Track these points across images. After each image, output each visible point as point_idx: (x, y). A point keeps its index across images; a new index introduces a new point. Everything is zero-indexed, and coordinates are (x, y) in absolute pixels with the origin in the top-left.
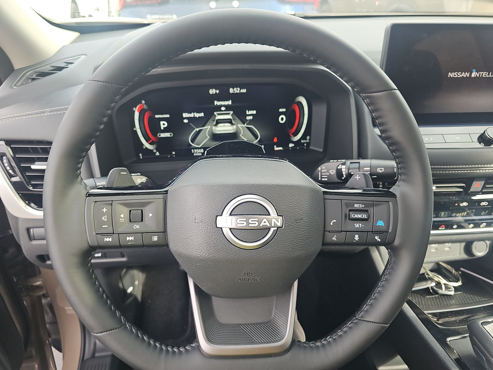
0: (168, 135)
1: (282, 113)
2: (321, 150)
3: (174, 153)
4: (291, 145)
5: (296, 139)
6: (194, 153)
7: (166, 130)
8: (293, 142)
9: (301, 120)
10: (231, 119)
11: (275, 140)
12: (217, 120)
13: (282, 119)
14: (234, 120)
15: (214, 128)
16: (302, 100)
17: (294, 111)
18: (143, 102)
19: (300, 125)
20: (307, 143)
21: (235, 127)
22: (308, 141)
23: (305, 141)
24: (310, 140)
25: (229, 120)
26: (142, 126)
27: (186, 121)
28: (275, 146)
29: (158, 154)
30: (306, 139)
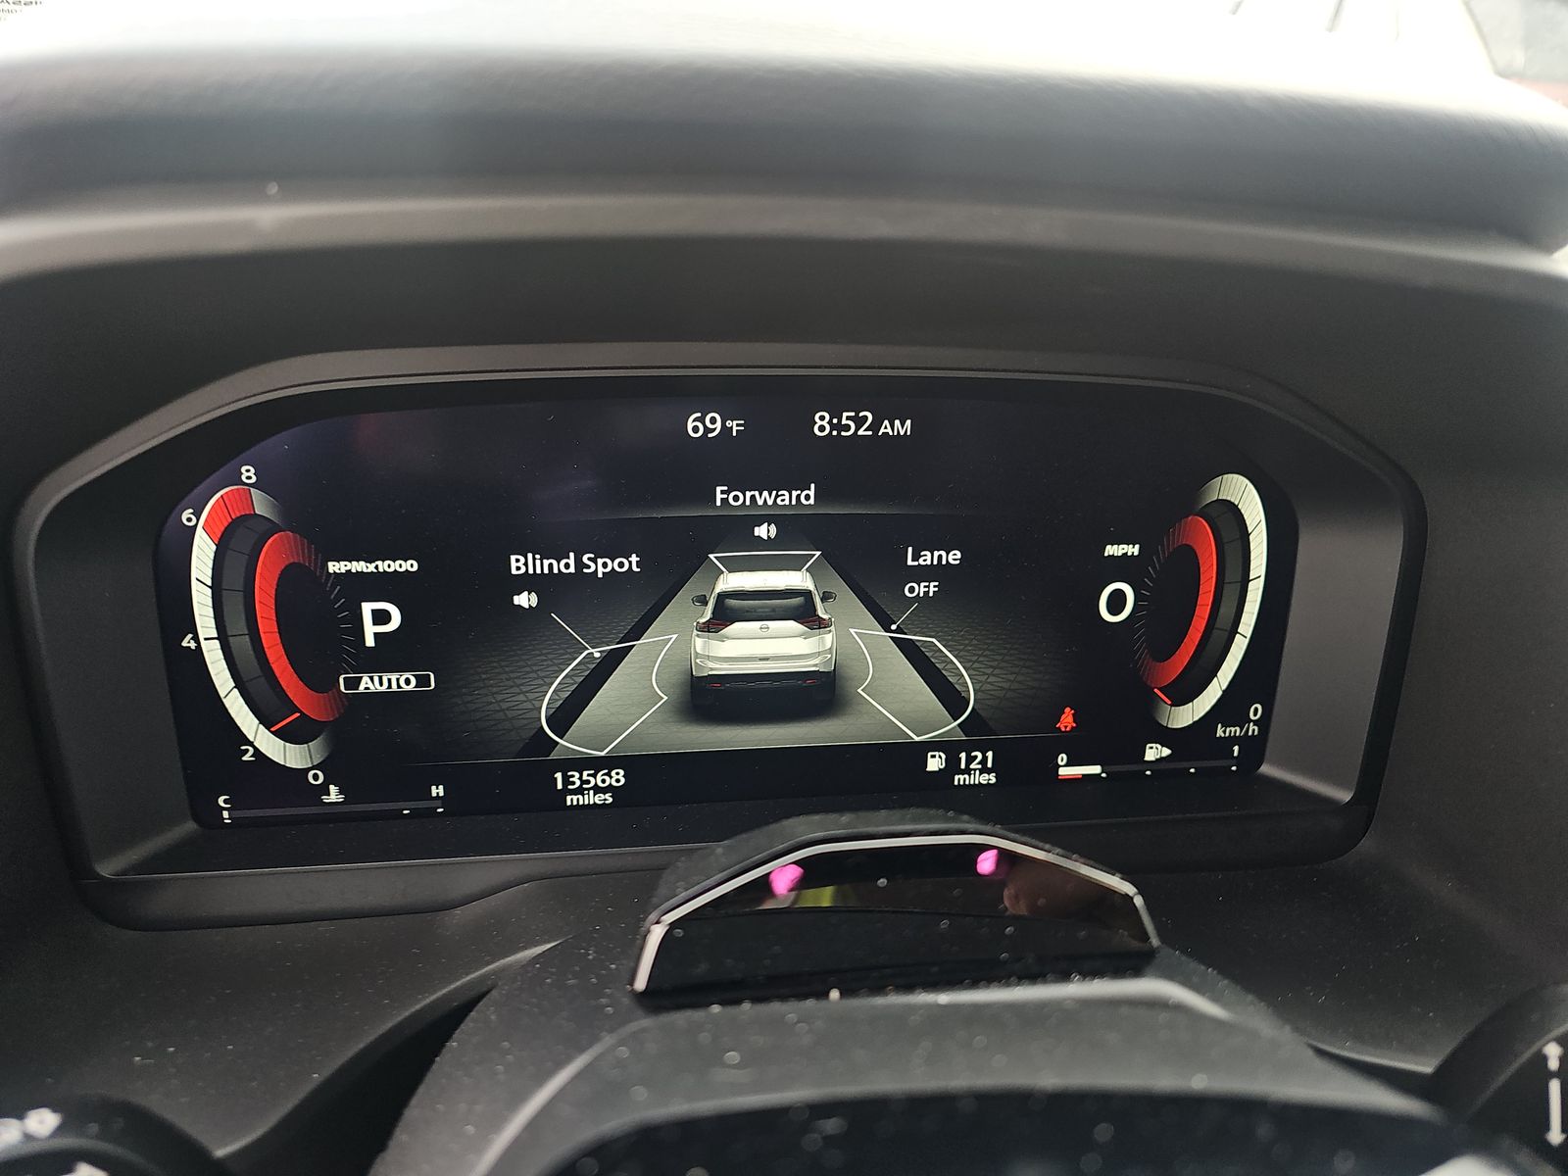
0: (402, 681)
1: (1122, 568)
2: (1345, 796)
3: (438, 791)
4: (1153, 752)
5: (1185, 716)
6: (566, 792)
7: (389, 654)
8: (1165, 736)
9: (1226, 610)
10: (807, 594)
11: (1067, 721)
12: (722, 596)
13: (1116, 602)
14: (824, 599)
15: (699, 643)
16: (1244, 495)
17: (1188, 559)
18: (248, 473)
19: (1218, 636)
20: (1243, 741)
21: (828, 639)
22: (1253, 729)
23: (1235, 731)
24: (1263, 723)
25: (798, 601)
26: (237, 625)
27: (524, 600)
28: (1062, 758)
29: (334, 795)
30: (1243, 720)
